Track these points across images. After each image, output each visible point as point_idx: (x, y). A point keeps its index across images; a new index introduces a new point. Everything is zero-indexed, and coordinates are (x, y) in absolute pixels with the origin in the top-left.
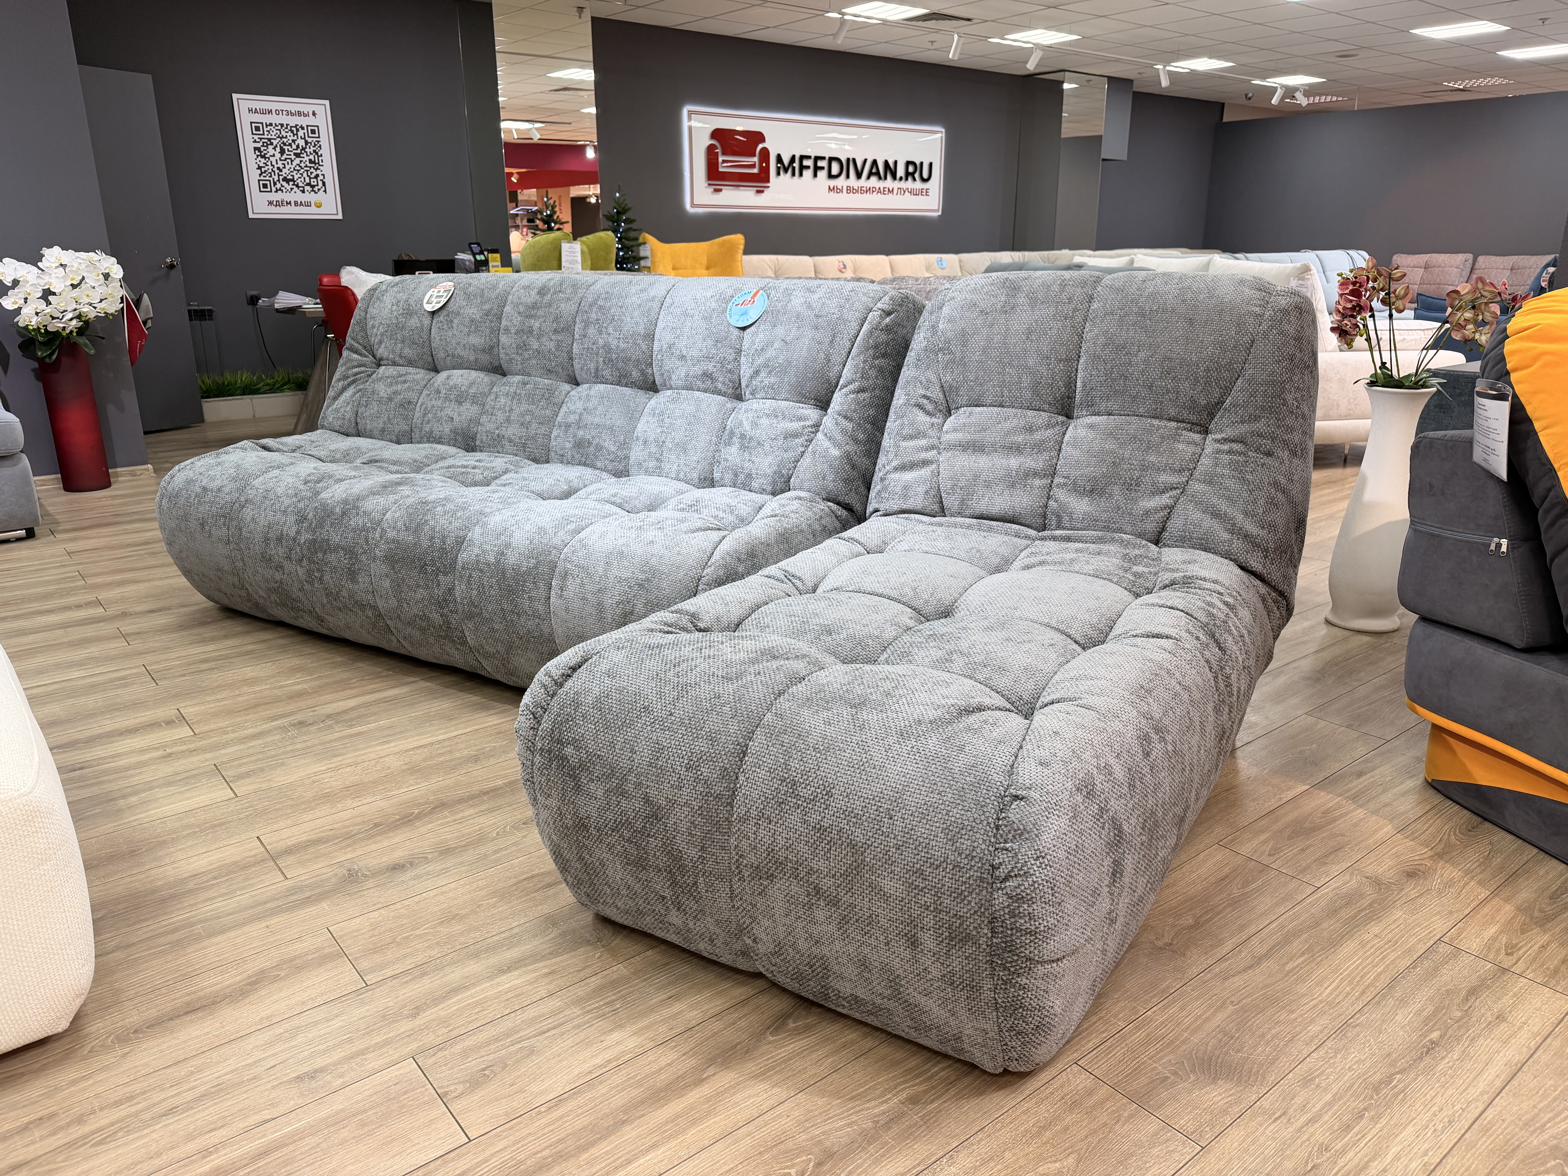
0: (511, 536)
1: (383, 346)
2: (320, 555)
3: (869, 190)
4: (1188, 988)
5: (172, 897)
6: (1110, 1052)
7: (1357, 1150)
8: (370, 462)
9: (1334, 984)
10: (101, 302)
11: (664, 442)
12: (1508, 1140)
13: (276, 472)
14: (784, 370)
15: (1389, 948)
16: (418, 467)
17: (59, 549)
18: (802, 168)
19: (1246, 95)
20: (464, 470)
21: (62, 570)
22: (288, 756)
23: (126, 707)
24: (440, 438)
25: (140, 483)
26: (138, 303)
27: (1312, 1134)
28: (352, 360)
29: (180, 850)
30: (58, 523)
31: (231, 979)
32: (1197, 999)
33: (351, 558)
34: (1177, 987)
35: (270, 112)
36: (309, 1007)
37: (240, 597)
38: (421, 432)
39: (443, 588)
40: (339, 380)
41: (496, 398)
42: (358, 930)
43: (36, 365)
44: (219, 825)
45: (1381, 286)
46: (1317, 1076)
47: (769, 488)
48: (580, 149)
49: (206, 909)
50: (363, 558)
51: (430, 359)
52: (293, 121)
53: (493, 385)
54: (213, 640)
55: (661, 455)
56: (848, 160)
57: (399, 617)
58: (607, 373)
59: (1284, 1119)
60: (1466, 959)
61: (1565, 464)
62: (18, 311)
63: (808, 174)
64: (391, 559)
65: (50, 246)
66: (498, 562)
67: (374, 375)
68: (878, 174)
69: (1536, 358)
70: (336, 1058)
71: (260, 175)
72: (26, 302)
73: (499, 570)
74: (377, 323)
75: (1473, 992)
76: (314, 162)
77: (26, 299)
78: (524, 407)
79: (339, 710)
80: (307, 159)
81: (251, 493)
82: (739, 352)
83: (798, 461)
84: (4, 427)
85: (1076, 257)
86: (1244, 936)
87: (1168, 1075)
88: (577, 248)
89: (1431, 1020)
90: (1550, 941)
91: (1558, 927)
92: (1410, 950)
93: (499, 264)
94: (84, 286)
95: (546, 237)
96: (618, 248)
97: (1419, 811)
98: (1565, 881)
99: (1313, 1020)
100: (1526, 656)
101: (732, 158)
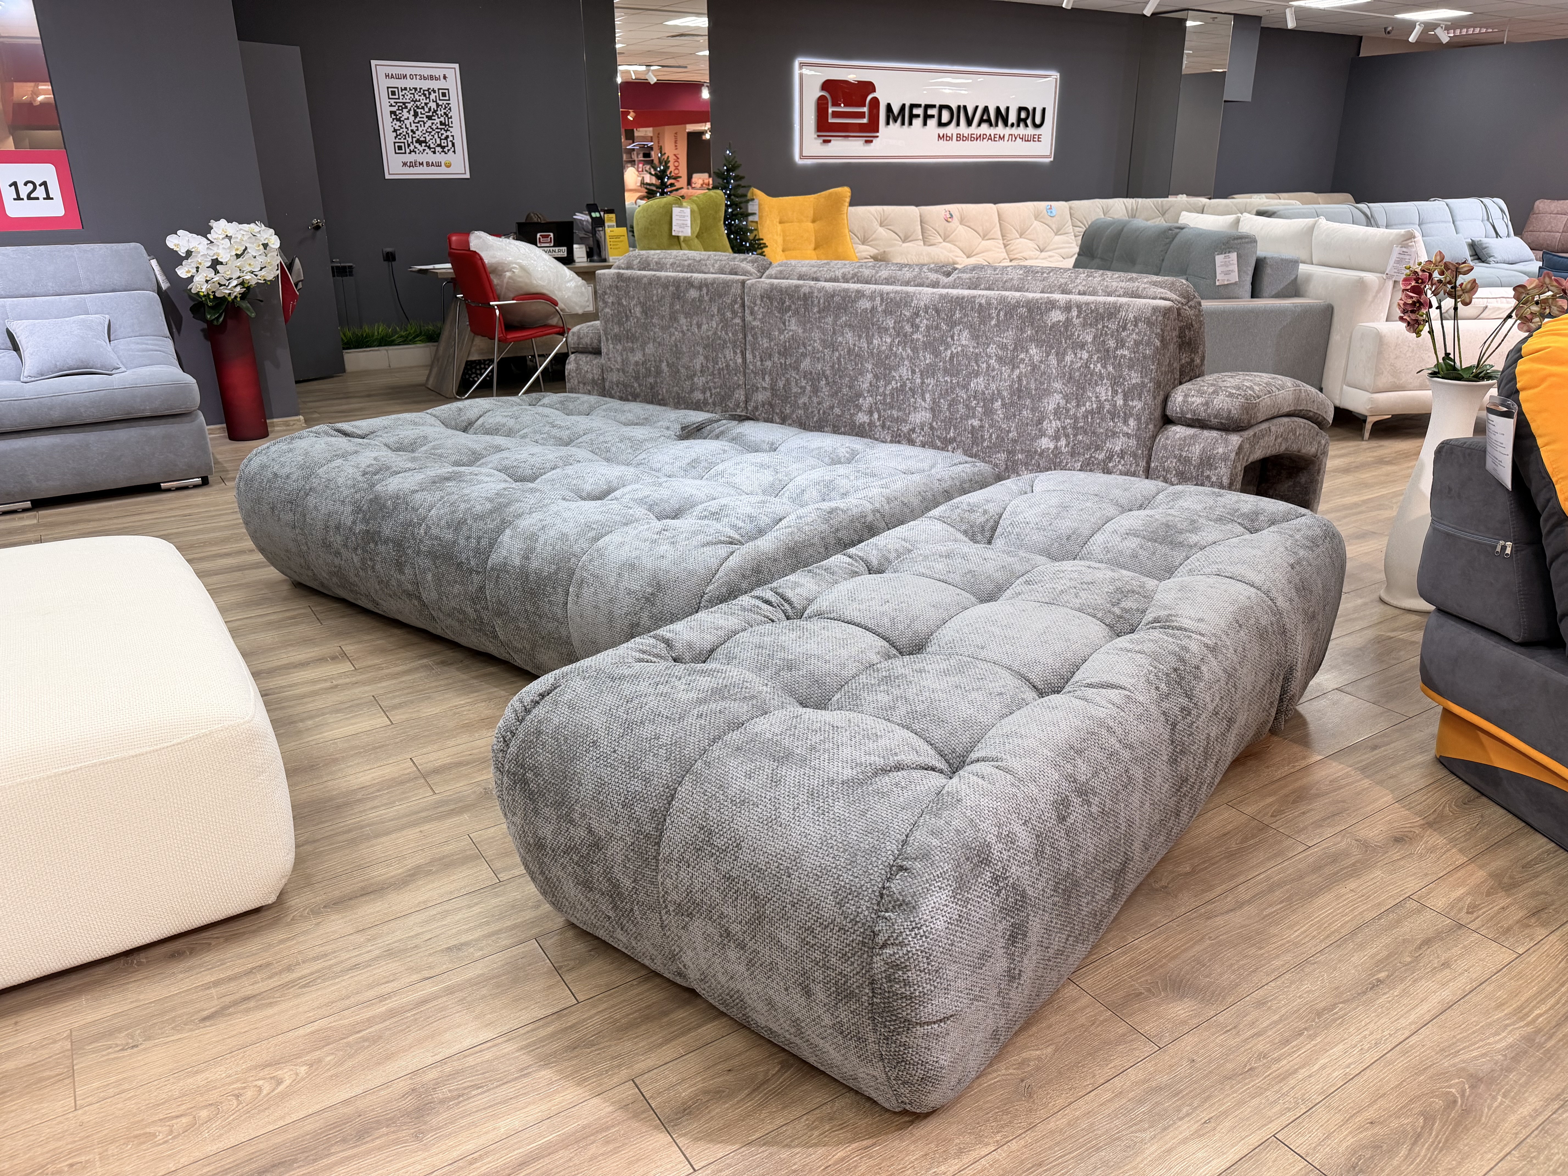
3: (979, 137)
4: (1174, 924)
5: (346, 804)
6: (1097, 970)
7: (1291, 1059)
9: (1302, 930)
10: (261, 270)
12: (1423, 1061)
15: (1361, 901)
18: (912, 116)
19: (1385, 29)
22: (433, 691)
23: (297, 643)
26: (290, 266)
27: (1256, 1044)
30: (227, 471)
31: (395, 871)
34: (1165, 922)
35: (405, 77)
36: (455, 896)
42: (493, 838)
43: (205, 326)
44: (379, 747)
45: (1448, 279)
48: (696, 87)
49: (373, 815)
52: (426, 85)
56: (959, 107)
59: (1234, 1032)
60: (1428, 915)
62: (191, 279)
63: (917, 122)
65: (217, 220)
68: (989, 121)
69: (1543, 379)
70: (476, 936)
71: (396, 138)
72: (197, 271)
75: (1427, 942)
76: (444, 124)
77: (198, 268)
80: (438, 121)
84: (184, 388)
85: (1184, 213)
86: (1233, 884)
87: (1143, 991)
88: (687, 211)
89: (1382, 963)
90: (1511, 904)
91: (1521, 893)
92: (1379, 904)
93: (615, 224)
94: (246, 256)
95: (659, 201)
96: (726, 205)
97: (1422, 783)
98: (1543, 853)
99: (1278, 956)
100: (1523, 649)
101: (842, 109)
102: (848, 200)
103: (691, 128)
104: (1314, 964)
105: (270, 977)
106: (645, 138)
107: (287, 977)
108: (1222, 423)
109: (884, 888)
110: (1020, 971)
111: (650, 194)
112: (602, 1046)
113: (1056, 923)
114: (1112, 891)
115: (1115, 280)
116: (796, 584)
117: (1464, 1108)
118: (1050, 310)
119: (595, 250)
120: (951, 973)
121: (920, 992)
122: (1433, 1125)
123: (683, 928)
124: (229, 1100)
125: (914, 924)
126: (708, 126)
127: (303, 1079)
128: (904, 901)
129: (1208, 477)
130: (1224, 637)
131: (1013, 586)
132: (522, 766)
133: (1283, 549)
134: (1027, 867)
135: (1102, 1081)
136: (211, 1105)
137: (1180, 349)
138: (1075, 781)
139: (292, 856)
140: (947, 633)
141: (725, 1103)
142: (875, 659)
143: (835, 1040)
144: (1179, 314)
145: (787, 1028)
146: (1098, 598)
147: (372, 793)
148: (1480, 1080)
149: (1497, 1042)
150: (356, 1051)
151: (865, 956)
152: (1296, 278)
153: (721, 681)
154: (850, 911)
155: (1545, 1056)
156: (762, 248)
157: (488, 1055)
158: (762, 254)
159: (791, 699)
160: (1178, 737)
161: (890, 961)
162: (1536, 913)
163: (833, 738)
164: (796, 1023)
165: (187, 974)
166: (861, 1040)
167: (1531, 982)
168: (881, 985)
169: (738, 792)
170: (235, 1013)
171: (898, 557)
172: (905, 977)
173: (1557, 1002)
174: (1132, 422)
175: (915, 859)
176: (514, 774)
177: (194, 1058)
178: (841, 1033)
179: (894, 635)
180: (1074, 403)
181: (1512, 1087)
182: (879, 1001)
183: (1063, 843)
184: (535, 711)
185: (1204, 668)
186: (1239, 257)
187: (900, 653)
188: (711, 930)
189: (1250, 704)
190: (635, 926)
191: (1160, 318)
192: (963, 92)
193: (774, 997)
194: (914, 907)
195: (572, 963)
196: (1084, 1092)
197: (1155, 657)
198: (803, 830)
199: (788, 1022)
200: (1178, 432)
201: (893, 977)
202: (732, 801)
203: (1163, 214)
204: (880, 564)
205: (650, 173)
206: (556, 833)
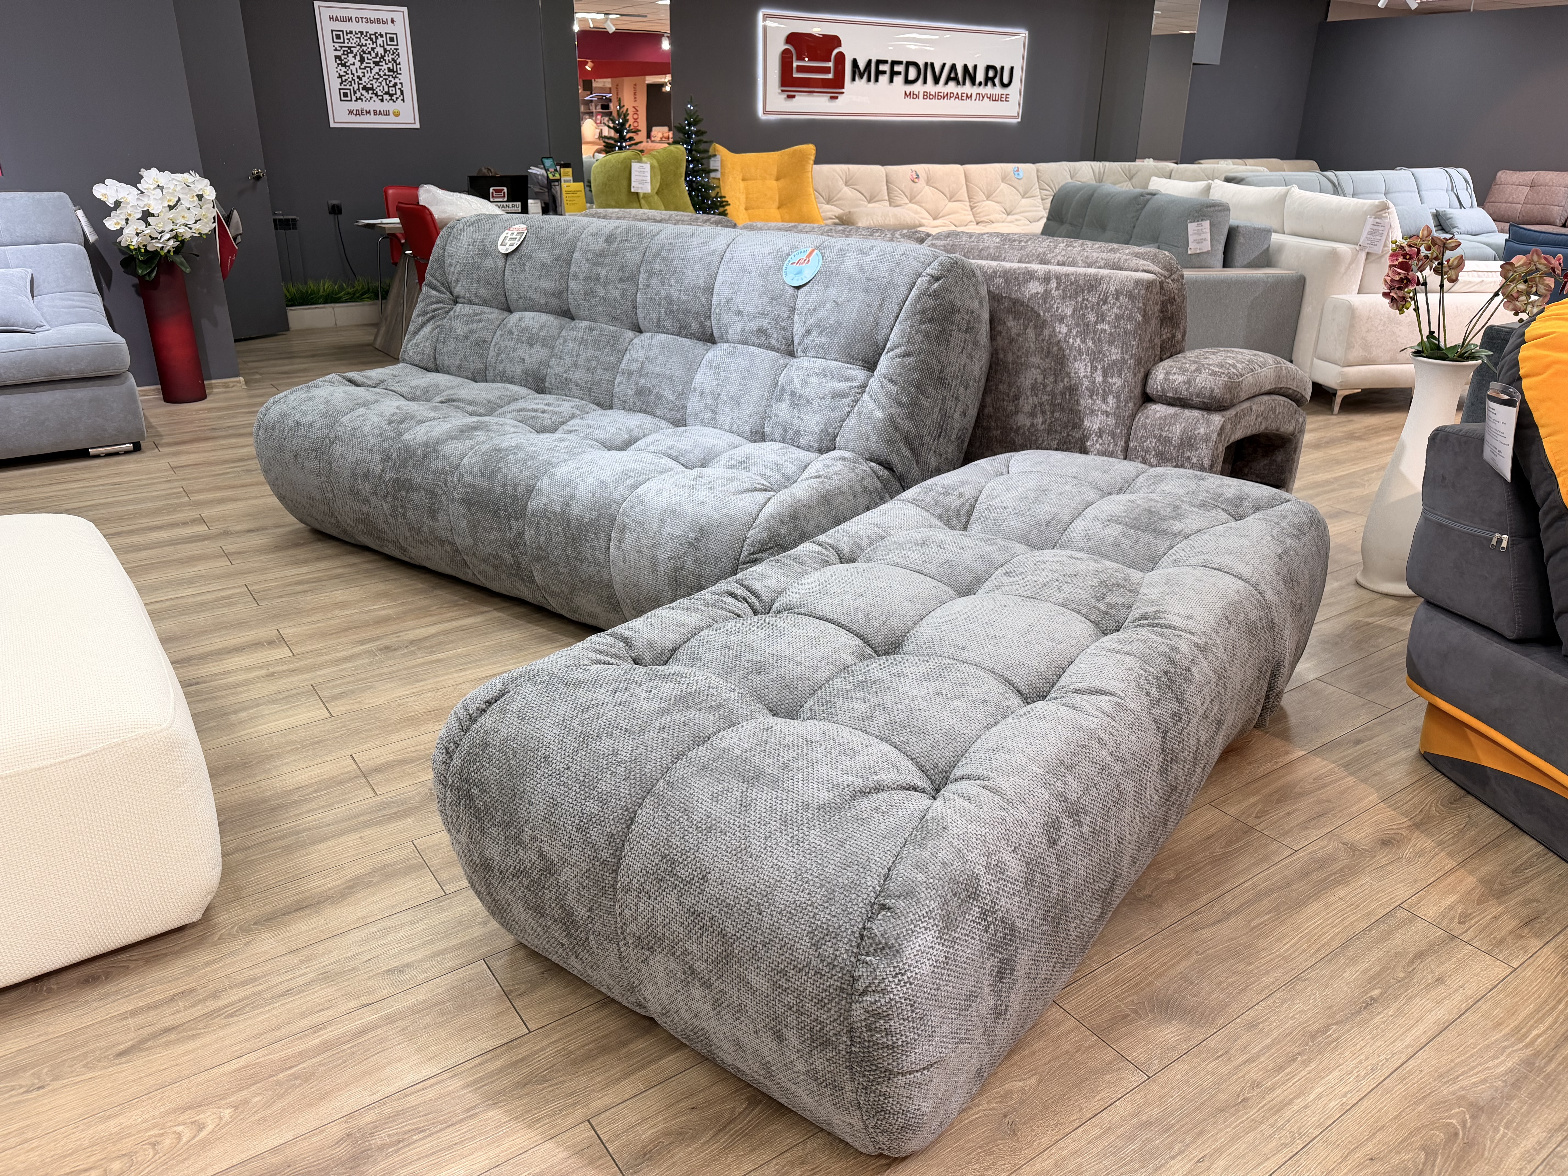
0: (576, 488)
1: (459, 285)
2: (403, 493)
3: (946, 96)
4: (1159, 937)
5: (280, 807)
6: (1081, 990)
7: (1285, 1088)
8: (448, 401)
9: (1292, 943)
10: (195, 223)
11: (719, 395)
12: (1422, 1089)
13: (362, 410)
14: (833, 331)
15: (1350, 911)
16: (492, 408)
17: (164, 463)
18: (879, 73)
20: (534, 414)
21: (168, 485)
22: (376, 679)
23: (232, 626)
24: (513, 378)
25: (233, 395)
26: (228, 219)
27: (1248, 1072)
28: (431, 297)
29: (285, 764)
30: (161, 436)
31: (332, 882)
32: (1166, 947)
33: (431, 498)
34: (1150, 935)
35: (350, 19)
36: (397, 911)
37: (330, 523)
38: (494, 370)
39: (514, 531)
40: (419, 316)
41: (565, 342)
42: (438, 845)
43: (136, 281)
44: (318, 742)
46: (1262, 1022)
47: (816, 445)
48: (654, 37)
49: (309, 820)
50: (443, 499)
51: (503, 299)
52: (372, 28)
53: (562, 328)
54: (306, 562)
55: (717, 407)
56: (926, 64)
57: (474, 554)
58: (668, 324)
59: (1225, 1058)
60: (1419, 925)
61: (1565, 471)
62: (120, 232)
63: (884, 79)
64: (468, 502)
65: (148, 169)
66: (564, 512)
67: (452, 312)
68: (956, 79)
69: (1548, 366)
70: (420, 956)
71: (341, 84)
72: (127, 223)
73: (564, 519)
74: (454, 262)
75: (1420, 955)
76: (393, 71)
77: (127, 220)
78: (590, 353)
79: (421, 637)
80: (385, 67)
81: (340, 430)
82: (793, 310)
83: (844, 420)
84: (110, 349)
85: (1154, 178)
86: (1218, 892)
87: (1129, 1013)
88: (647, 167)
89: (1375, 979)
90: (1503, 913)
91: (1514, 900)
92: (1369, 914)
93: (571, 178)
94: (180, 208)
95: (617, 156)
96: (688, 161)
97: (1407, 781)
98: (1532, 856)
99: (1268, 972)
100: (1515, 646)
101: (806, 63)
102: (813, 157)
103: (651, 79)
104: (1304, 981)
105: (193, 1006)
106: (603, 90)
107: (212, 1005)
108: (1204, 403)
109: (864, 929)
110: (1007, 1006)
111: (608, 148)
112: (555, 1081)
113: (1045, 952)
114: (1100, 911)
115: (1095, 250)
116: (763, 576)
117: (1466, 1141)
118: (1028, 281)
119: (551, 205)
120: (936, 1020)
121: (903, 1042)
122: (1435, 1161)
123: (643, 962)
124: (145, 1150)
125: (897, 970)
126: (668, 78)
127: (227, 1124)
128: (886, 944)
129: (1189, 458)
130: (1214, 635)
131: (993, 577)
132: (467, 781)
133: (1270, 538)
134: (1017, 898)
135: (1090, 1115)
136: (124, 1155)
137: (1162, 324)
138: (1066, 801)
139: (218, 870)
140: (924, 631)
141: (688, 1146)
142: (850, 660)
143: (809, 1087)
144: (1162, 288)
145: (756, 1069)
146: (1080, 591)
147: (309, 794)
148: (1481, 1109)
149: (1497, 1066)
150: (286, 1091)
151: (843, 1002)
152: (1268, 248)
153: (685, 686)
154: (827, 954)
155: (1546, 1081)
156: (724, 206)
157: (431, 1094)
158: (724, 214)
159: (760, 706)
160: (1169, 745)
161: (870, 1009)
162: (1528, 922)
163: (807, 754)
164: (766, 1065)
165: (102, 1002)
166: (837, 1088)
167: (1527, 999)
168: (861, 1033)
169: (704, 817)
170: (153, 1047)
171: (871, 544)
172: (887, 1026)
173: (1555, 1022)
174: (1111, 400)
175: (899, 897)
176: (459, 789)
177: (107, 1100)
178: (815, 1080)
179: (868, 632)
180: (1052, 379)
181: (1514, 1117)
182: (857, 1050)
183: (1053, 869)
184: (481, 721)
185: (1195, 670)
186: (1212, 225)
187: (875, 652)
188: (673, 965)
189: (1238, 704)
190: (590, 955)
191: (1143, 292)
192: (928, 48)
193: (742, 1039)
194: (897, 951)
195: (523, 987)
196: (1071, 1128)
197: (1145, 660)
198: (776, 862)
199: (757, 1064)
200: (1158, 410)
201: (873, 1026)
202: (698, 827)
203: (1131, 178)
204: (851, 552)
205: (609, 127)
206: (505, 854)
